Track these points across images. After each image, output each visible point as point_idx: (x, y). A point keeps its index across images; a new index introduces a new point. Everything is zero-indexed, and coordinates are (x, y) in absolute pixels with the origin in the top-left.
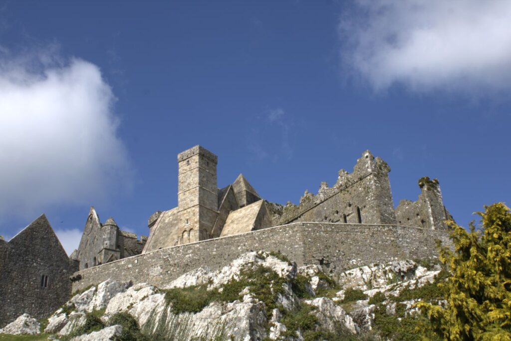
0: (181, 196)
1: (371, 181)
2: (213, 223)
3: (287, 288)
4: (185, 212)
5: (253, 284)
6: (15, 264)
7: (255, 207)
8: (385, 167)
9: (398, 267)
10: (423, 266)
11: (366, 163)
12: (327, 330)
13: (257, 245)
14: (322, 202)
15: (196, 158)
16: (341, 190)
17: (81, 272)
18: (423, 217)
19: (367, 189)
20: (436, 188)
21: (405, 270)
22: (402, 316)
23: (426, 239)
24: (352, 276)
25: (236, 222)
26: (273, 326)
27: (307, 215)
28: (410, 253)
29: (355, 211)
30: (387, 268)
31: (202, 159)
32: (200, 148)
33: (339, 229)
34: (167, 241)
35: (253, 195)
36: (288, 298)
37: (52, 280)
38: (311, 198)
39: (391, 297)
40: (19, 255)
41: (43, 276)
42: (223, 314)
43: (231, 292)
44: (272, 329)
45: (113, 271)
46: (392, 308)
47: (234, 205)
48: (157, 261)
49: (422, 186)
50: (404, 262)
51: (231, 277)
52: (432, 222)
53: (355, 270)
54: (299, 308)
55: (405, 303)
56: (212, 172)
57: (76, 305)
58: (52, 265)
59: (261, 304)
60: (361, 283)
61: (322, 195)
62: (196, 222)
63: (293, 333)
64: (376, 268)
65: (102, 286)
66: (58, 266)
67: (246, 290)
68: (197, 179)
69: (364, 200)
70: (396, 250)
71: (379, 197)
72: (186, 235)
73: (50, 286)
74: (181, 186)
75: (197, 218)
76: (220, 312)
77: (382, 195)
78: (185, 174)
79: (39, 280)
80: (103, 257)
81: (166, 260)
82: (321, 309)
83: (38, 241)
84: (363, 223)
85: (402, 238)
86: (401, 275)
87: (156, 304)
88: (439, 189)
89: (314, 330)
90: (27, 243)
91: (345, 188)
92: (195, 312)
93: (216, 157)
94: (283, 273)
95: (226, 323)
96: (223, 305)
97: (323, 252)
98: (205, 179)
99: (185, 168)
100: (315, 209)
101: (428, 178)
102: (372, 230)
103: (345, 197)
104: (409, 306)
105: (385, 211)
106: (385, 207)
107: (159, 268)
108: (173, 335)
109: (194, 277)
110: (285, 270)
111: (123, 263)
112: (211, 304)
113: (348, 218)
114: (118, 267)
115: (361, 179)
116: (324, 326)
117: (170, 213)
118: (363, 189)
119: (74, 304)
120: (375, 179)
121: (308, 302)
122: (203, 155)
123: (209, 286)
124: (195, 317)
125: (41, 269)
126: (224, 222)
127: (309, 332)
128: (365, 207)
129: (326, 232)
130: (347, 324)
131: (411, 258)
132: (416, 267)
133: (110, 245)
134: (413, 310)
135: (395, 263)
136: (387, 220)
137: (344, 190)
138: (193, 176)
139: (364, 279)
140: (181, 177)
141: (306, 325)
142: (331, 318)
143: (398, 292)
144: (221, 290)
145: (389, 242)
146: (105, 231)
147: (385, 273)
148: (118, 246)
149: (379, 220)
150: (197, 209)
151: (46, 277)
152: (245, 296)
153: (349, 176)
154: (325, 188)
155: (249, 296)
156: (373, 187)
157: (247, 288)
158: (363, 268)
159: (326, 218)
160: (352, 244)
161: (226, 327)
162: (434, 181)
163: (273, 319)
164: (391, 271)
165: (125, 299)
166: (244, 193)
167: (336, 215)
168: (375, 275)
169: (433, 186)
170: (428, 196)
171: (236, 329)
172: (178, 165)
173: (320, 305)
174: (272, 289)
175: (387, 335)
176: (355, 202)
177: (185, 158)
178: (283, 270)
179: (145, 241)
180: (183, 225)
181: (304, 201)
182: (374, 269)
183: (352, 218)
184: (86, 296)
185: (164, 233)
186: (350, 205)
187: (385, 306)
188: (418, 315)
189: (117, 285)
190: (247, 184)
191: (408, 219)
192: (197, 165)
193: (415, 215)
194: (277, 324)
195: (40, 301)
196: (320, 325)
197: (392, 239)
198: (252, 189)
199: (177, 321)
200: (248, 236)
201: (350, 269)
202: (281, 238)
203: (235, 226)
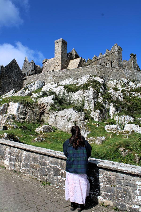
0: (55, 55)
1: (116, 54)
2: (65, 64)
3: (102, 87)
4: (57, 60)
5: (92, 85)
6: (7, 74)
7: (79, 60)
8: (121, 49)
9: (125, 81)
10: (132, 81)
11: (115, 48)
12: (114, 100)
13: (82, 72)
14: (100, 59)
15: (61, 42)
16: (106, 56)
17: (26, 77)
18: (130, 66)
19: (115, 56)
20: (135, 57)
21: (126, 82)
22: (131, 97)
23: (133, 73)
24: (111, 83)
25: (72, 64)
26: (100, 98)
27: (94, 63)
28: (128, 77)
29: (110, 63)
30: (121, 81)
31: (63, 43)
32: (62, 39)
33: (108, 68)
34: (50, 69)
35: (77, 55)
36: (102, 90)
37: (18, 79)
38: (96, 57)
39: (127, 91)
40: (8, 71)
41: (15, 78)
42: (84, 93)
43: (85, 87)
44: (99, 99)
45: (37, 77)
46: (128, 94)
47: (72, 59)
48: (51, 75)
49: (131, 56)
50: (126, 80)
51: (84, 82)
52: (133, 68)
53: (112, 81)
54: (106, 93)
55: (132, 93)
56: (66, 48)
57: (28, 87)
58: (18, 75)
59: (96, 91)
60: (113, 85)
61: (100, 57)
62: (60, 63)
63: (105, 100)
64: (118, 81)
65: (36, 82)
66: (19, 75)
67: (91, 87)
68: (61, 49)
69: (113, 59)
70: (124, 76)
71: (118, 59)
72: (57, 67)
73: (17, 81)
74: (56, 52)
75: (61, 62)
76: (83, 93)
77: (120, 58)
78: (57, 48)
79: (14, 79)
80: (30, 72)
81: (54, 75)
82: (112, 94)
83: (13, 67)
84: (112, 67)
85: (126, 72)
86: (125, 84)
87: (61, 89)
88: (136, 58)
89: (111, 99)
90: (10, 67)
91: (107, 55)
92: (75, 92)
93: (67, 42)
94: (101, 82)
95: (85, 96)
96: (84, 91)
97: (102, 75)
98: (63, 50)
99: (57, 46)
100: (97, 61)
101: (133, 54)
102: (117, 69)
103: (108, 58)
104: (133, 94)
105: (120, 63)
106: (120, 62)
107: (51, 77)
108: (67, 99)
109: (68, 81)
110: (102, 81)
111: (40, 75)
112: (80, 90)
113: (108, 65)
114: (38, 76)
115: (113, 53)
116: (114, 99)
117: (51, 60)
118: (113, 56)
119: (27, 87)
120: (118, 53)
121: (108, 91)
122: (63, 42)
123: (77, 84)
124: (75, 94)
125: (14, 76)
126: (69, 64)
127: (110, 100)
128: (113, 62)
129: (104, 69)
130: (119, 98)
131: (128, 79)
132: (130, 81)
133: (32, 69)
134: (134, 95)
135: (124, 80)
136: (120, 66)
137: (107, 56)
138: (59, 48)
139: (114, 84)
140: (55, 49)
141: (109, 98)
142: (115, 96)
143: (129, 89)
144: (82, 86)
145: (122, 73)
146: (31, 64)
147: (121, 83)
148: (35, 69)
149: (118, 66)
150: (61, 59)
151: (16, 78)
152: (90, 89)
153: (109, 52)
154: (101, 55)
155: (92, 88)
156: (117, 56)
157: (91, 86)
158: (114, 81)
159: (101, 64)
160: (111, 73)
161: (85, 97)
162: (135, 55)
163: (99, 96)
164: (122, 82)
165: (48, 87)
166: (75, 55)
167: (104, 63)
168: (118, 83)
169: (134, 57)
170: (133, 60)
171: (89, 98)
172: (55, 45)
173: (112, 92)
174: (98, 87)
175: (129, 102)
176: (111, 60)
177: (57, 42)
178: (101, 81)
179: (43, 68)
180: (56, 64)
181: (94, 58)
182: (117, 81)
183: (109, 65)
184: (31, 85)
185: (49, 66)
186: (109, 61)
187: (126, 93)
188: (136, 97)
189: (41, 82)
190: (75, 52)
191: (125, 66)
192: (61, 45)
193: (128, 65)
194: (100, 97)
195: (14, 85)
196: (112, 98)
197: (123, 72)
198: (77, 53)
199: (68, 94)
200: (80, 69)
201: (110, 81)
202: (90, 70)
203: (72, 65)
